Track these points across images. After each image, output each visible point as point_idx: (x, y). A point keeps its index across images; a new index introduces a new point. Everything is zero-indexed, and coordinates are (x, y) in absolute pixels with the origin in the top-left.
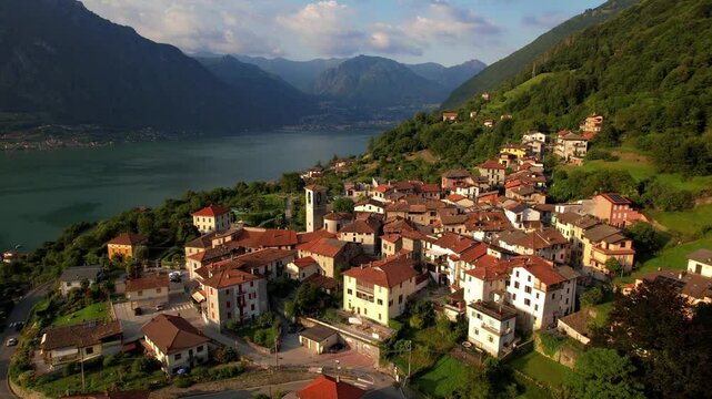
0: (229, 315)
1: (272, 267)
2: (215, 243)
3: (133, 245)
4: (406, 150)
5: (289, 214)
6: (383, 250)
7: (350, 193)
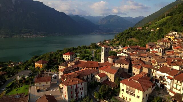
0: (72, 97)
1: (89, 76)
2: (69, 65)
3: (43, 64)
4: (127, 38)
5: (93, 55)
6: (133, 72)
7: (112, 50)
